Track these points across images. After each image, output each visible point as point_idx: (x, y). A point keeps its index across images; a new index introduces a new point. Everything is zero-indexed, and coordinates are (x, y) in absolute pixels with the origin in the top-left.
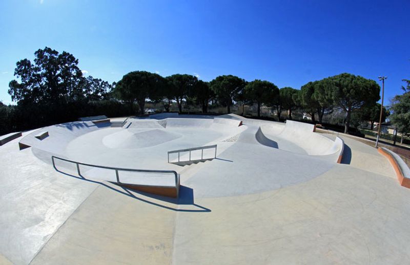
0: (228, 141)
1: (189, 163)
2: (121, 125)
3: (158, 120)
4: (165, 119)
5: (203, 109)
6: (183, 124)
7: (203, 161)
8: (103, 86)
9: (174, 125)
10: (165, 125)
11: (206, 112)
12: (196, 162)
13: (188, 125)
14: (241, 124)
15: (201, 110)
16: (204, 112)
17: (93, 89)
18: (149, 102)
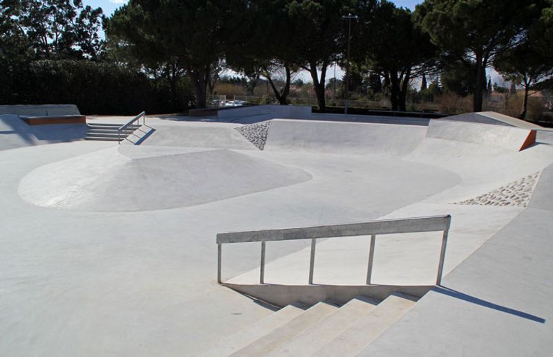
0: (488, 200)
1: (303, 298)
2: (118, 134)
3: (240, 125)
4: (264, 123)
5: (393, 100)
6: (322, 141)
7: (373, 295)
8: (87, 22)
9: (294, 140)
10: (260, 141)
11: (403, 108)
12: (337, 297)
13: (338, 141)
14: (530, 142)
15: (386, 103)
16: (394, 108)
17: (55, 29)
18: (234, 82)
